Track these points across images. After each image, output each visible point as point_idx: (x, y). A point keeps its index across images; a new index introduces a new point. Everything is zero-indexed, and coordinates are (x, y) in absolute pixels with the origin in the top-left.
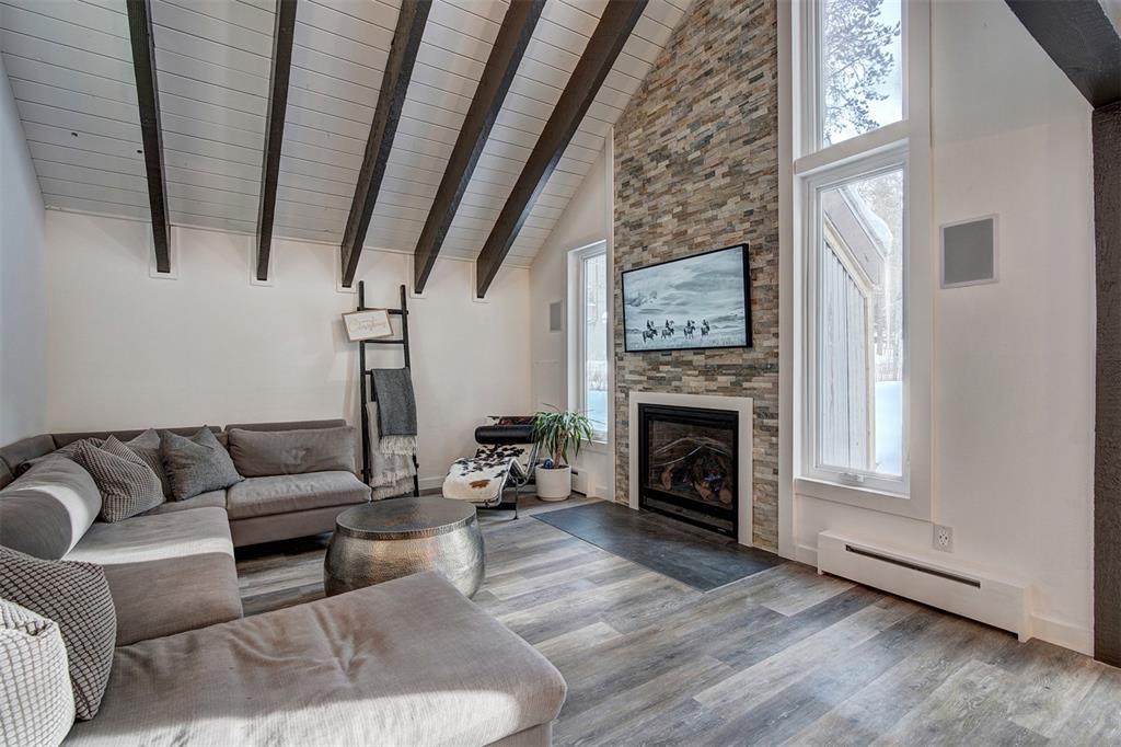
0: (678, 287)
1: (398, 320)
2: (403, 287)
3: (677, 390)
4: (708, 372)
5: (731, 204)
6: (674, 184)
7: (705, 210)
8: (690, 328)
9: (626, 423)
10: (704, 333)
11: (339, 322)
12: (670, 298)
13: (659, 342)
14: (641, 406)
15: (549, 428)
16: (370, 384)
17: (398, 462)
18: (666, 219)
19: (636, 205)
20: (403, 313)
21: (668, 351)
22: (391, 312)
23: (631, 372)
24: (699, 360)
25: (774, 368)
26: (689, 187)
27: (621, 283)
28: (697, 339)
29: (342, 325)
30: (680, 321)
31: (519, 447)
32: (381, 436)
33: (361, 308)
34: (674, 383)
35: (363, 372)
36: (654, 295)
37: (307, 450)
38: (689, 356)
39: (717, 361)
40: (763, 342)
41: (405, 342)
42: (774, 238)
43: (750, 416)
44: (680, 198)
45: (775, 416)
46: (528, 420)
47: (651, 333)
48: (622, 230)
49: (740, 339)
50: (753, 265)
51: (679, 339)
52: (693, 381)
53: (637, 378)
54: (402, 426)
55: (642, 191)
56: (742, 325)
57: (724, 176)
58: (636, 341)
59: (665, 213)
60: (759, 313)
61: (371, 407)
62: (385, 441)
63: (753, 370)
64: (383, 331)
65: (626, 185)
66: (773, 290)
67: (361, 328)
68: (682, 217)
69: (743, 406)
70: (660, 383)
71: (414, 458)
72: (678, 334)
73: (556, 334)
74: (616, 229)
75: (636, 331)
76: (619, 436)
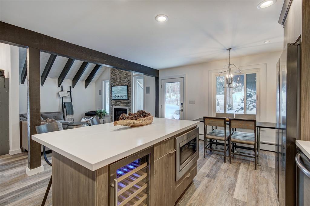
0: (119, 90)
1: (69, 93)
2: (70, 87)
3: (119, 106)
4: (123, 103)
5: (126, 79)
6: (119, 74)
7: (123, 79)
8: (121, 96)
9: (112, 111)
10: (123, 97)
11: (58, 93)
12: (118, 92)
13: (117, 98)
14: (114, 108)
15: (99, 112)
16: (64, 105)
17: (70, 119)
18: (118, 79)
19: (114, 76)
20: (70, 91)
21: (118, 100)
22: (68, 91)
23: (113, 103)
24: (122, 101)
25: (131, 103)
26: (121, 75)
27: (111, 88)
28: (122, 98)
29: (58, 94)
30: (120, 95)
31: (93, 116)
32: (67, 115)
33: (62, 91)
34: (119, 105)
35: (63, 103)
36: (116, 91)
37: (55, 117)
38: (121, 101)
39: (124, 102)
40: (130, 99)
41: (71, 97)
42: (131, 85)
43: (128, 109)
44: (120, 76)
45: (131, 109)
46: (95, 111)
47: (116, 97)
48: (112, 79)
49: (127, 99)
50: (129, 88)
51: (119, 98)
52: (122, 104)
53: (114, 104)
54: (71, 113)
55: (115, 73)
56: (127, 97)
57: (126, 74)
58: (113, 98)
59: (118, 78)
60: (129, 95)
61: (65, 109)
62: (68, 115)
63: (129, 103)
64: (66, 95)
65: (112, 72)
66: (131, 92)
67: (62, 94)
68: (120, 79)
69: (127, 108)
70: (117, 105)
71: (73, 119)
72: (119, 97)
73: (100, 95)
74: (111, 79)
75: (114, 96)
76: (111, 114)
